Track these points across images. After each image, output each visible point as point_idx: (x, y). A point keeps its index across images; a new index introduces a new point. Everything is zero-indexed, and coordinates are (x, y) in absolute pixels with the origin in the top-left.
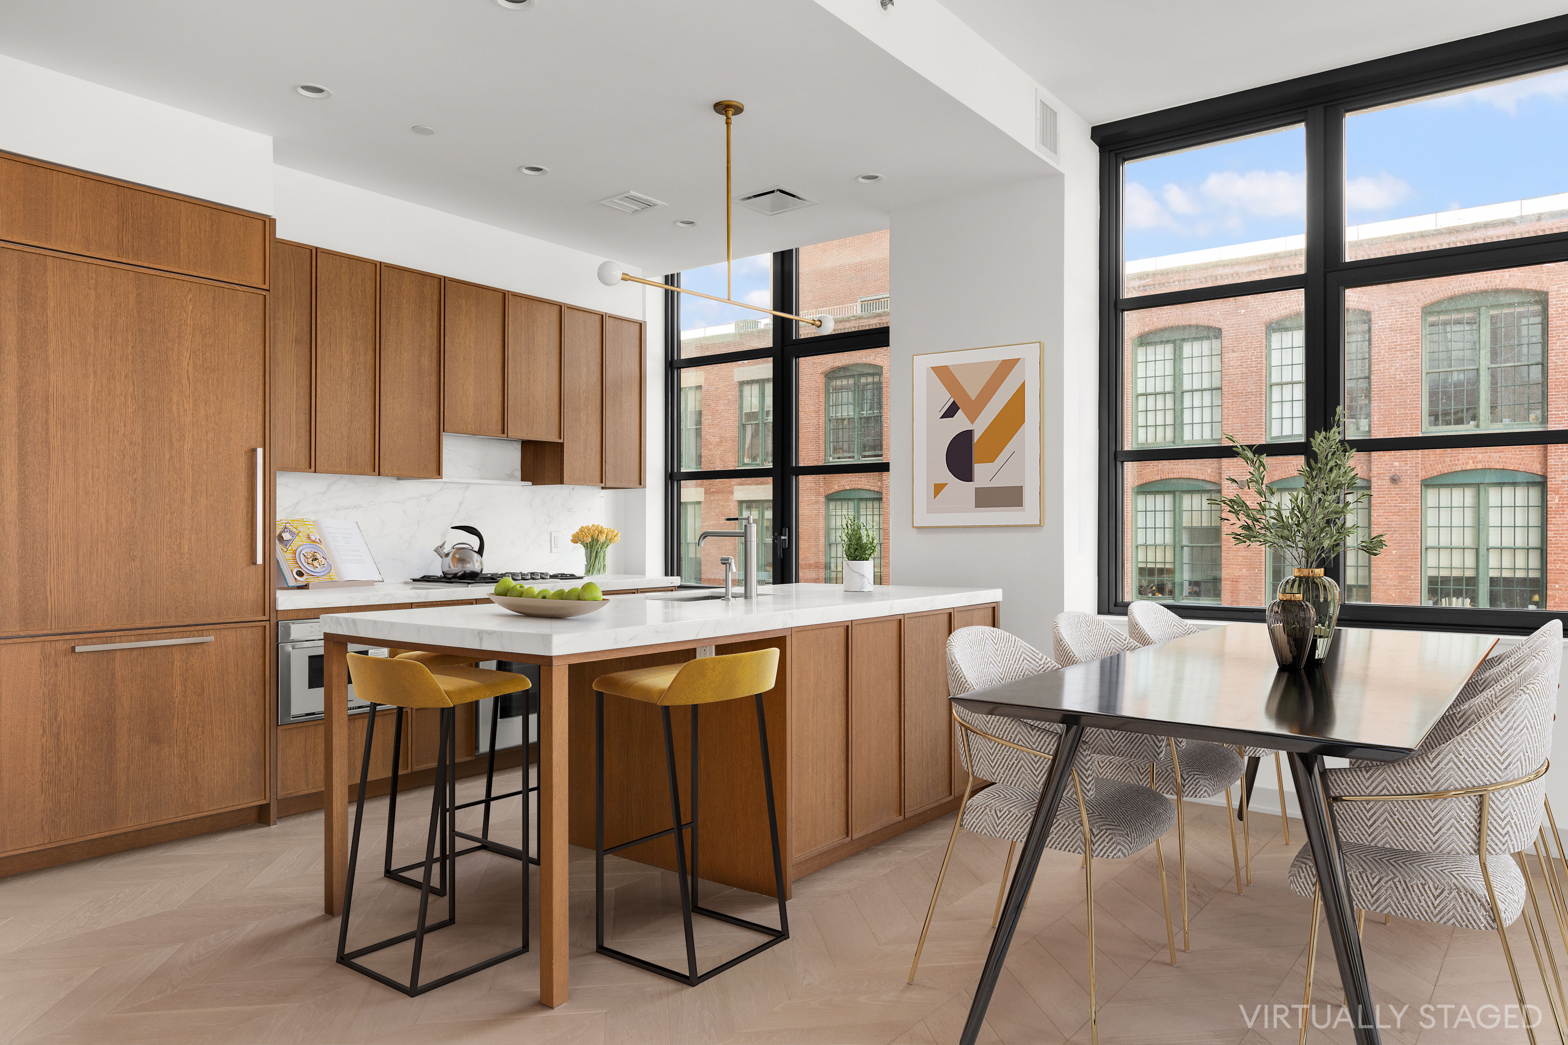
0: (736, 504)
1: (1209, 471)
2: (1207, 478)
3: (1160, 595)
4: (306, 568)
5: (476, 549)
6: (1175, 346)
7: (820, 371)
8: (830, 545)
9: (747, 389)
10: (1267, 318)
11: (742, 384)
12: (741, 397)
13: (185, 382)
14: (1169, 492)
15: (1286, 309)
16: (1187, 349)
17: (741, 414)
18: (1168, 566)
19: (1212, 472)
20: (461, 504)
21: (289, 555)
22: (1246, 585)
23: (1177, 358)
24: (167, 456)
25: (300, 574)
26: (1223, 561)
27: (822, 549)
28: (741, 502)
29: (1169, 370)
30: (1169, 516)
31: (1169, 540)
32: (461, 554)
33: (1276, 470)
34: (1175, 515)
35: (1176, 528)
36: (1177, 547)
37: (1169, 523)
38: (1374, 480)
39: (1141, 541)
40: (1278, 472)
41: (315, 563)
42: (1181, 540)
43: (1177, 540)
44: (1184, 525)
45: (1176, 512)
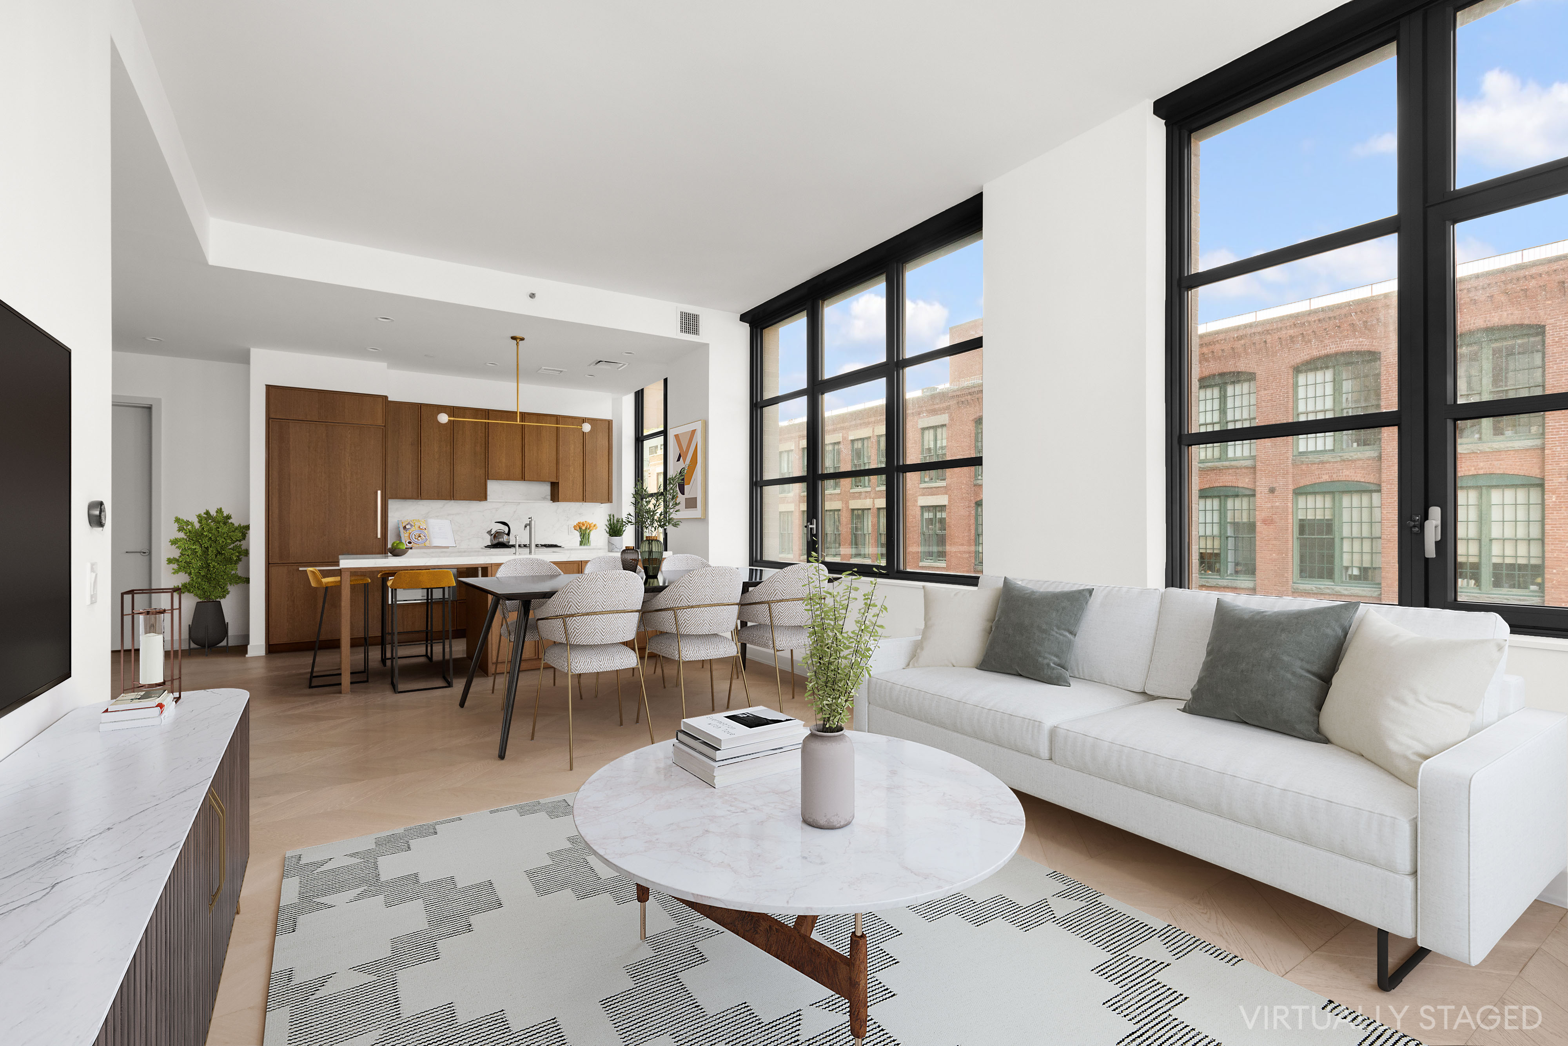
0: (919, 508)
1: (1247, 480)
2: (1246, 486)
3: (1210, 572)
4: (413, 539)
5: (507, 532)
6: (1220, 389)
7: (971, 419)
8: (978, 535)
9: (926, 432)
10: (1293, 363)
11: (923, 429)
12: (923, 438)
13: (347, 465)
14: (1215, 497)
15: (1308, 354)
16: (1230, 390)
17: (923, 449)
18: (1216, 551)
19: (1249, 481)
20: (515, 512)
21: (407, 535)
22: (1275, 566)
23: (1223, 398)
24: (339, 495)
25: (410, 543)
26: (1257, 548)
27: (973, 538)
28: (922, 507)
29: (1216, 406)
30: (1216, 515)
31: (1216, 531)
32: (497, 535)
33: (1302, 479)
34: (1220, 513)
35: (1222, 524)
36: (1223, 537)
37: (1216, 519)
38: (1383, 485)
39: (1202, 533)
40: (1302, 480)
41: (419, 538)
42: (1226, 532)
43: (1222, 532)
44: (1228, 521)
45: (1222, 511)
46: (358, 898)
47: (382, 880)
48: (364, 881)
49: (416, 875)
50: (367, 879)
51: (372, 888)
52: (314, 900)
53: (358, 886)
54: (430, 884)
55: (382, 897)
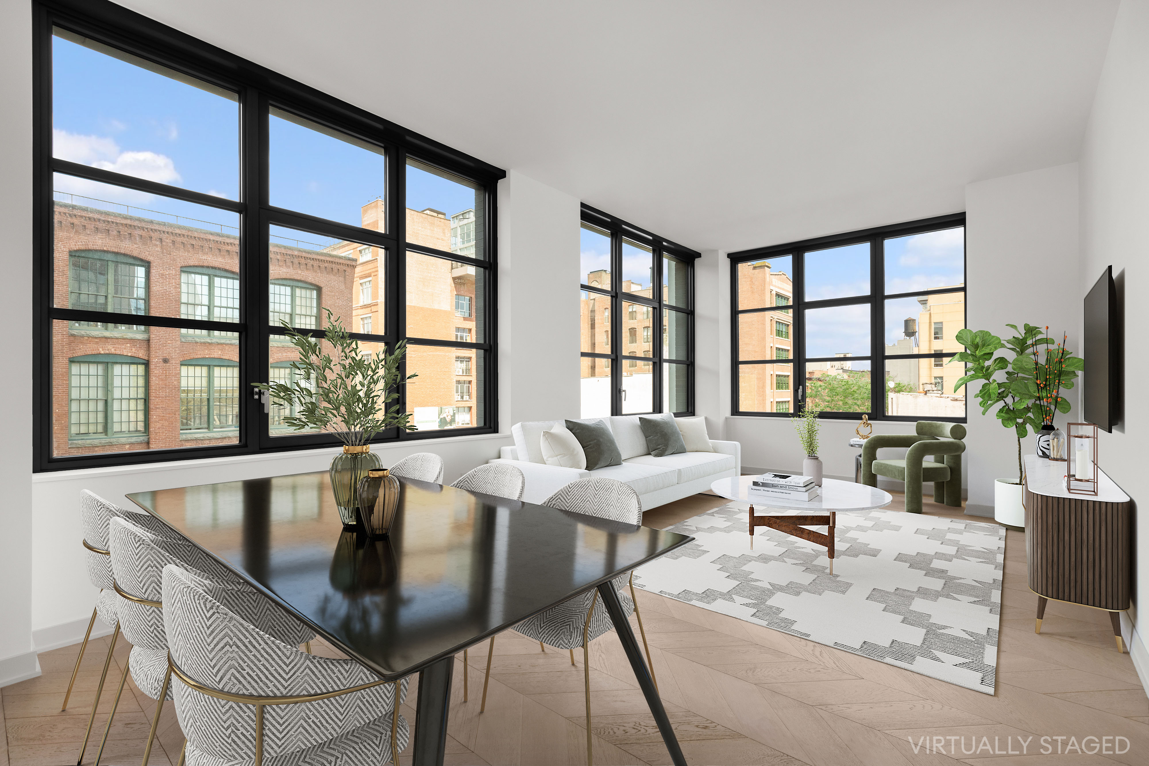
46: (945, 627)
47: (925, 630)
48: (937, 636)
49: (903, 622)
50: (934, 636)
51: (934, 629)
52: (974, 640)
53: (943, 634)
54: (899, 613)
55: (931, 621)
